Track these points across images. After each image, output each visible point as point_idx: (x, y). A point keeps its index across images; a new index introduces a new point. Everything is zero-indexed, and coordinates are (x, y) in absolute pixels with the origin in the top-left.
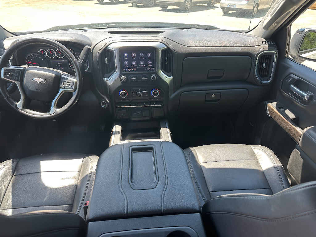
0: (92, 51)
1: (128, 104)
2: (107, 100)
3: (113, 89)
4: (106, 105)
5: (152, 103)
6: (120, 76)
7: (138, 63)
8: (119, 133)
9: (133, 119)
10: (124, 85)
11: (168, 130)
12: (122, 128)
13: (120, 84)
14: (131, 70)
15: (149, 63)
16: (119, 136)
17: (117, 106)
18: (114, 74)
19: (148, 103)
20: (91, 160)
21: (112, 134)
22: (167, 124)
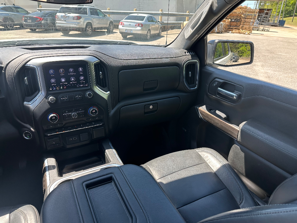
0: (5, 71)
1: (60, 129)
2: (32, 129)
3: (39, 114)
4: (30, 136)
5: (90, 123)
6: (47, 97)
7: (68, 80)
8: (53, 167)
9: (68, 147)
10: (53, 107)
11: (114, 150)
12: (56, 161)
13: (47, 106)
14: (60, 89)
15: (82, 79)
16: (55, 172)
17: (46, 134)
18: (37, 97)
19: (85, 124)
20: (22, 212)
21: (45, 171)
22: (110, 144)
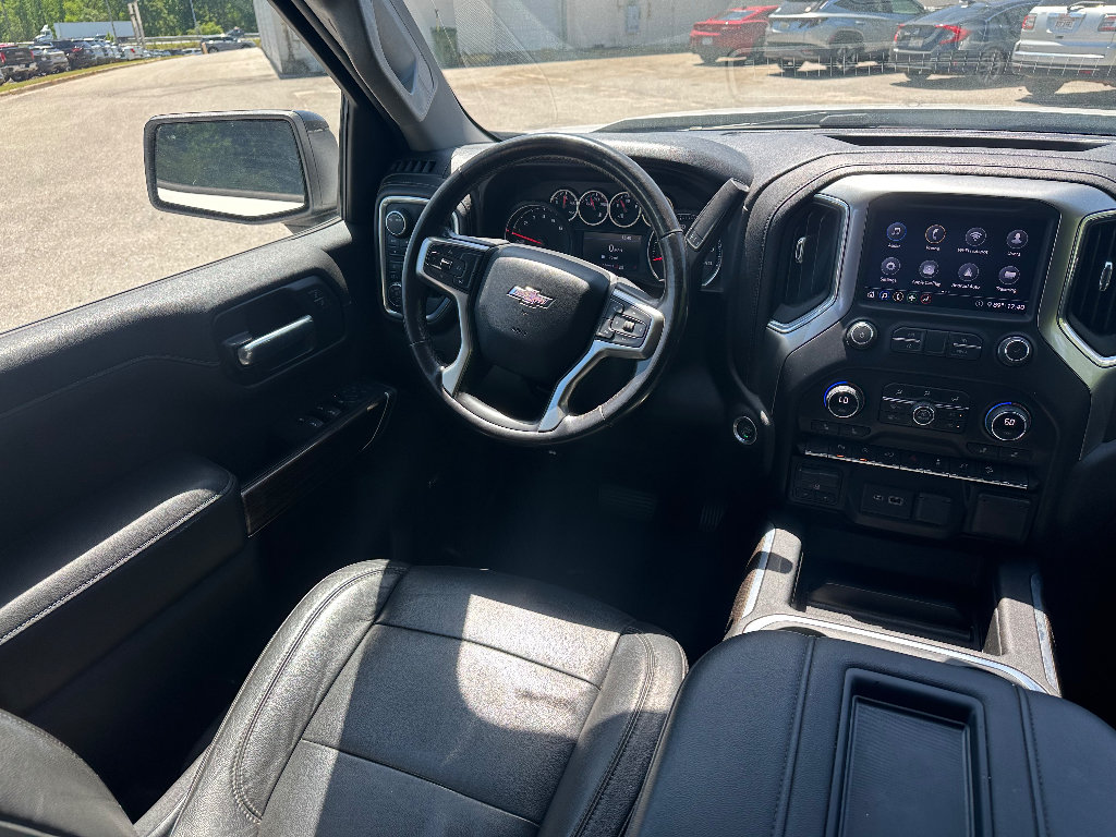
1: (855, 448)
2: (764, 416)
3: (801, 373)
4: (751, 435)
5: (977, 465)
6: (846, 320)
7: (947, 273)
8: (785, 566)
9: (862, 520)
10: (855, 362)
11: (1041, 617)
12: (804, 549)
13: (837, 353)
14: (905, 302)
15: (1008, 280)
16: (783, 582)
17: (801, 448)
18: (819, 310)
19: (950, 463)
20: (649, 649)
21: (755, 565)
22: (1035, 585)
